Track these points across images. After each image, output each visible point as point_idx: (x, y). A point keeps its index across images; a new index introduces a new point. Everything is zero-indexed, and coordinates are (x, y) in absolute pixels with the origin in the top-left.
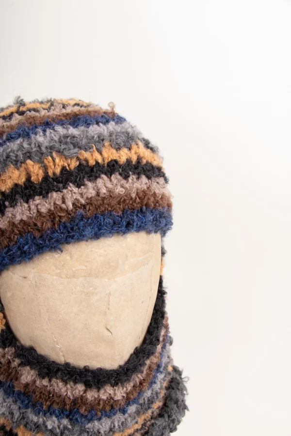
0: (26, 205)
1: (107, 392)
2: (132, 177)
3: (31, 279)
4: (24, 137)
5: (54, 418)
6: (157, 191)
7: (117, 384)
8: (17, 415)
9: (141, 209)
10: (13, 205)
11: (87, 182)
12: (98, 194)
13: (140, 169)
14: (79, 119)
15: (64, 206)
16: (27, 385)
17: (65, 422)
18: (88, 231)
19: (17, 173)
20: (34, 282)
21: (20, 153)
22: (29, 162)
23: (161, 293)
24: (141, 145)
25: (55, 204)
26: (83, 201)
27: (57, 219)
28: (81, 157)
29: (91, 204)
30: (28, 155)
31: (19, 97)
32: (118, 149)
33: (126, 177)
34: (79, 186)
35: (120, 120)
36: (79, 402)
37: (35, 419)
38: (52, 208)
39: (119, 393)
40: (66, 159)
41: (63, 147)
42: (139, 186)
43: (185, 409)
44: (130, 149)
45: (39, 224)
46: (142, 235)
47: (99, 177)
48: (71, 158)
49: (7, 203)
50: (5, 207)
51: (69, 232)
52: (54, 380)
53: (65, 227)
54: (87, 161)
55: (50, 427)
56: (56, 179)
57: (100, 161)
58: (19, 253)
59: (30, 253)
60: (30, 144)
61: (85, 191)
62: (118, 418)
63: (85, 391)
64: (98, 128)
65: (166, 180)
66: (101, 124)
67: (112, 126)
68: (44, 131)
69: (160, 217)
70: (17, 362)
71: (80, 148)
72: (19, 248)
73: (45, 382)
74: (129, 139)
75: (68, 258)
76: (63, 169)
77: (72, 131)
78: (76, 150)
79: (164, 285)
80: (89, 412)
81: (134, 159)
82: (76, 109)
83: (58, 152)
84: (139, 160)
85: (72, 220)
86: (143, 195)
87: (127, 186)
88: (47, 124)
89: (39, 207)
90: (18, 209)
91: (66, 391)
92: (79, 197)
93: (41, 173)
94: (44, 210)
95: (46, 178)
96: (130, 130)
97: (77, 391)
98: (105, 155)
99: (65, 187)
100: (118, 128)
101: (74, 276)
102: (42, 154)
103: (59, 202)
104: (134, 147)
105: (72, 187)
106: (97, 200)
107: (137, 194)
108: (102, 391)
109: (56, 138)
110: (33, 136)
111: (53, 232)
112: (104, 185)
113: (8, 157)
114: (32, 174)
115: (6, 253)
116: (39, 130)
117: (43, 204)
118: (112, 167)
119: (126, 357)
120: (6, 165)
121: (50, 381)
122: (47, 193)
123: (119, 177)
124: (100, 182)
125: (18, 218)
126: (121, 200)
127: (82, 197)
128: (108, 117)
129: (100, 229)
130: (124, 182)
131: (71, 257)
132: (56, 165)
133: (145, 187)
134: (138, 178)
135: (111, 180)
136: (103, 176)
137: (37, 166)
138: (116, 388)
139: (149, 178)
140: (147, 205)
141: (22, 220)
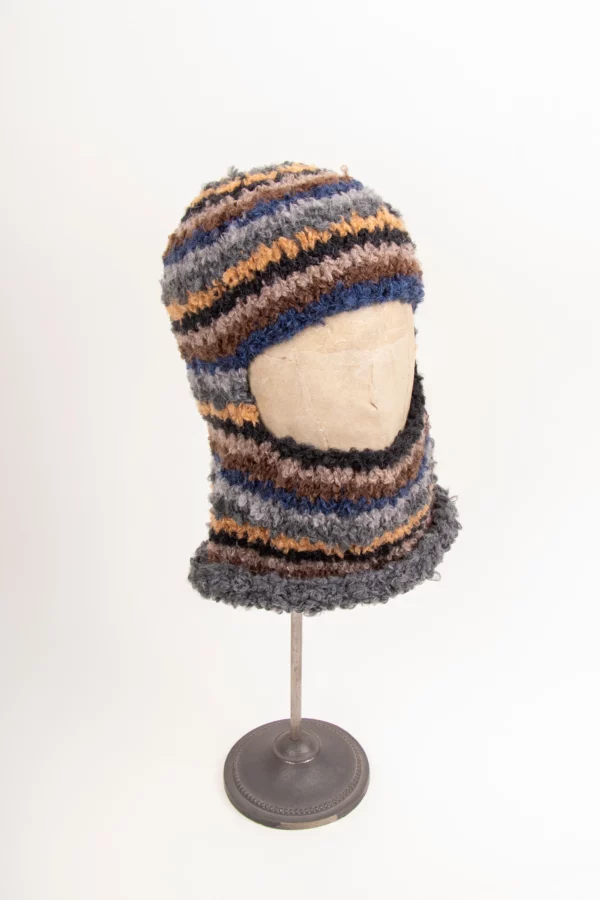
0: (284, 282)
1: (377, 476)
2: (384, 245)
3: (291, 358)
4: (268, 214)
5: (321, 514)
6: (408, 258)
7: (386, 465)
8: (277, 519)
9: (395, 277)
10: (270, 284)
11: (342, 254)
12: (354, 265)
13: (389, 236)
14: (319, 190)
15: (324, 278)
16: (289, 480)
17: (333, 516)
18: (350, 301)
19: (270, 252)
20: (294, 362)
21: (269, 231)
22: (281, 238)
23: (418, 379)
24: (385, 209)
25: (314, 277)
26: (341, 272)
27: (319, 292)
28: (331, 229)
29: (349, 274)
30: (280, 232)
31: (233, 168)
32: (365, 217)
33: (378, 245)
34: (334, 258)
35: (357, 185)
36: (346, 490)
37: (299, 518)
38: (312, 282)
39: (389, 476)
40: (318, 232)
41: (313, 221)
42: (391, 253)
43: (458, 528)
44: (376, 216)
45: (301, 298)
46: (397, 303)
47: (353, 247)
48: (323, 231)
49: (263, 282)
50: (262, 286)
51: (330, 303)
52: (320, 467)
53: (326, 299)
54: (338, 232)
55: (316, 525)
56: (311, 253)
57: (350, 231)
58: (281, 330)
59: (292, 329)
60: (275, 220)
61: (341, 262)
62: (389, 511)
63: (354, 476)
64: (341, 198)
65: (414, 246)
66: (342, 193)
67: (353, 193)
68: (288, 206)
69: (414, 284)
70: (276, 454)
71: (329, 220)
72: (280, 326)
73: (309, 473)
74: (373, 206)
75: (329, 331)
76: (318, 243)
77: (316, 203)
78: (327, 222)
79: (419, 371)
80: (359, 500)
81: (382, 226)
82: (310, 178)
83: (308, 225)
84: (387, 226)
85: (333, 291)
86: (396, 262)
87: (380, 253)
88: (288, 198)
89: (298, 282)
90: (276, 286)
91: (334, 478)
92: (336, 269)
93: (295, 249)
94: (303, 284)
95: (301, 253)
96: (371, 196)
97: (345, 477)
98: (354, 225)
99: (321, 260)
100: (360, 195)
101: (335, 350)
102: (294, 229)
103: (318, 276)
104: (380, 213)
105: (328, 259)
106: (354, 270)
107: (390, 261)
108: (371, 474)
109: (302, 212)
110: (277, 212)
111: (315, 306)
112: (359, 254)
113: (257, 236)
114: (286, 251)
115: (266, 333)
116: (282, 205)
117: (301, 279)
118: (363, 237)
119: (391, 439)
120: (256, 245)
121: (315, 469)
122: (305, 267)
123: (371, 245)
124: (354, 252)
125: (278, 295)
126: (377, 268)
127: (339, 268)
128: (346, 184)
129: (359, 299)
130: (376, 249)
131: (332, 329)
132: (309, 240)
133: (396, 254)
134: (389, 245)
135: (364, 250)
136: (356, 246)
137: (290, 242)
138: (385, 470)
139: (399, 244)
140: (400, 272)
141: (282, 297)
